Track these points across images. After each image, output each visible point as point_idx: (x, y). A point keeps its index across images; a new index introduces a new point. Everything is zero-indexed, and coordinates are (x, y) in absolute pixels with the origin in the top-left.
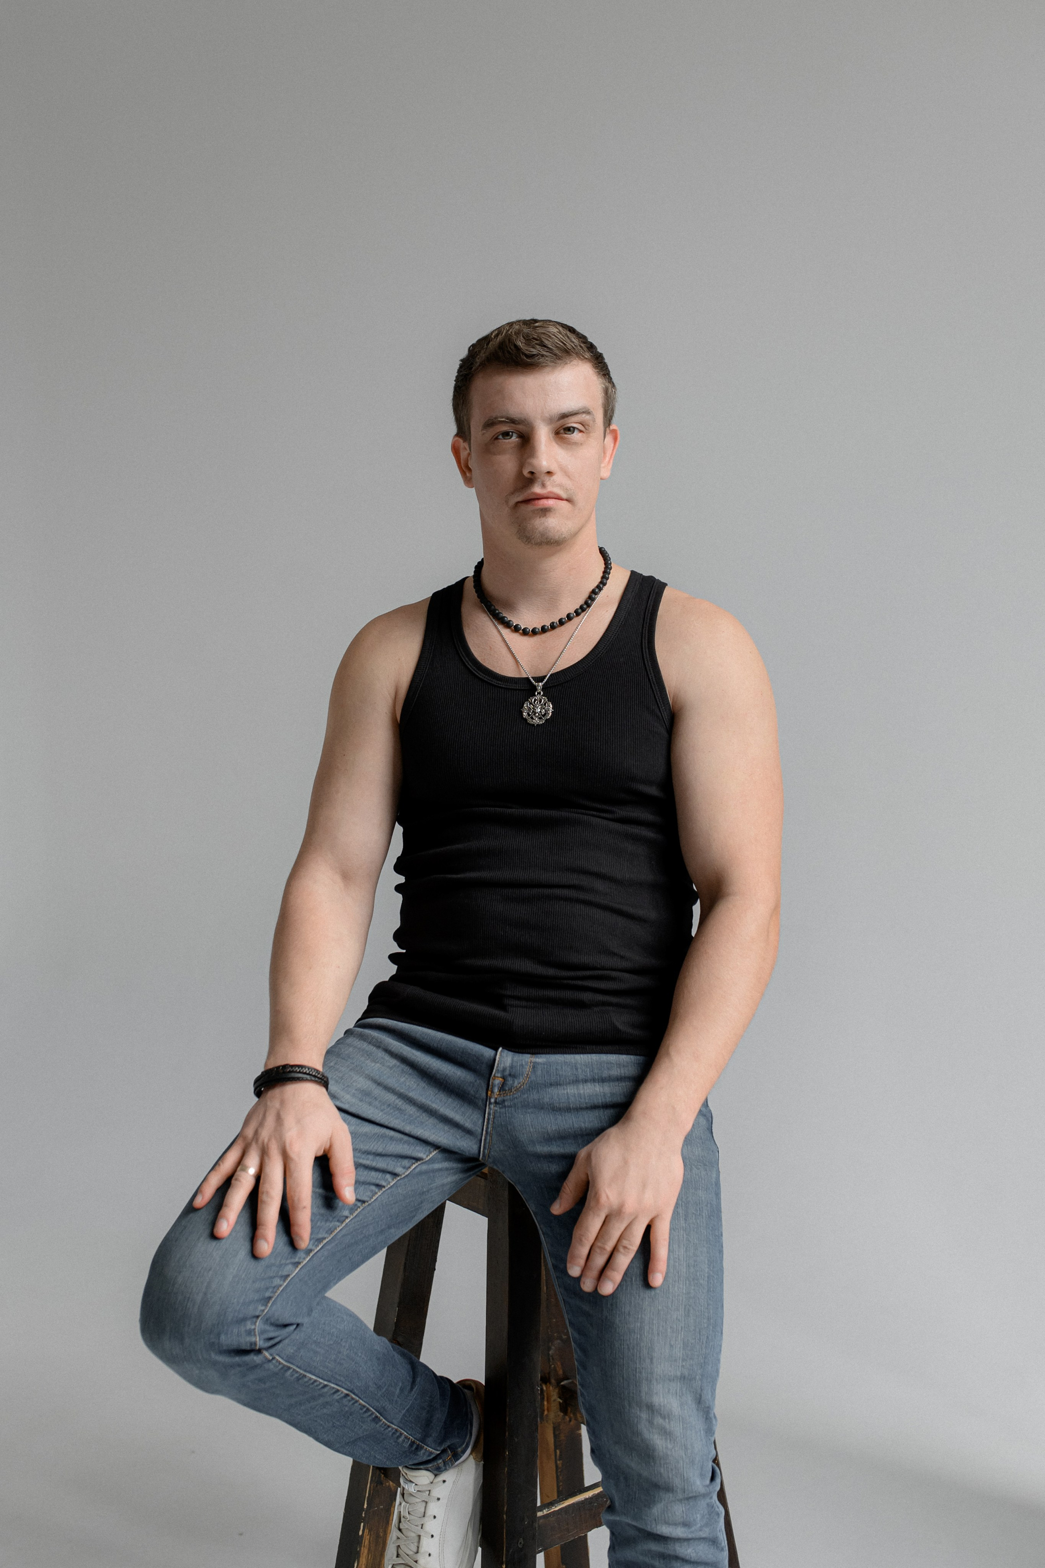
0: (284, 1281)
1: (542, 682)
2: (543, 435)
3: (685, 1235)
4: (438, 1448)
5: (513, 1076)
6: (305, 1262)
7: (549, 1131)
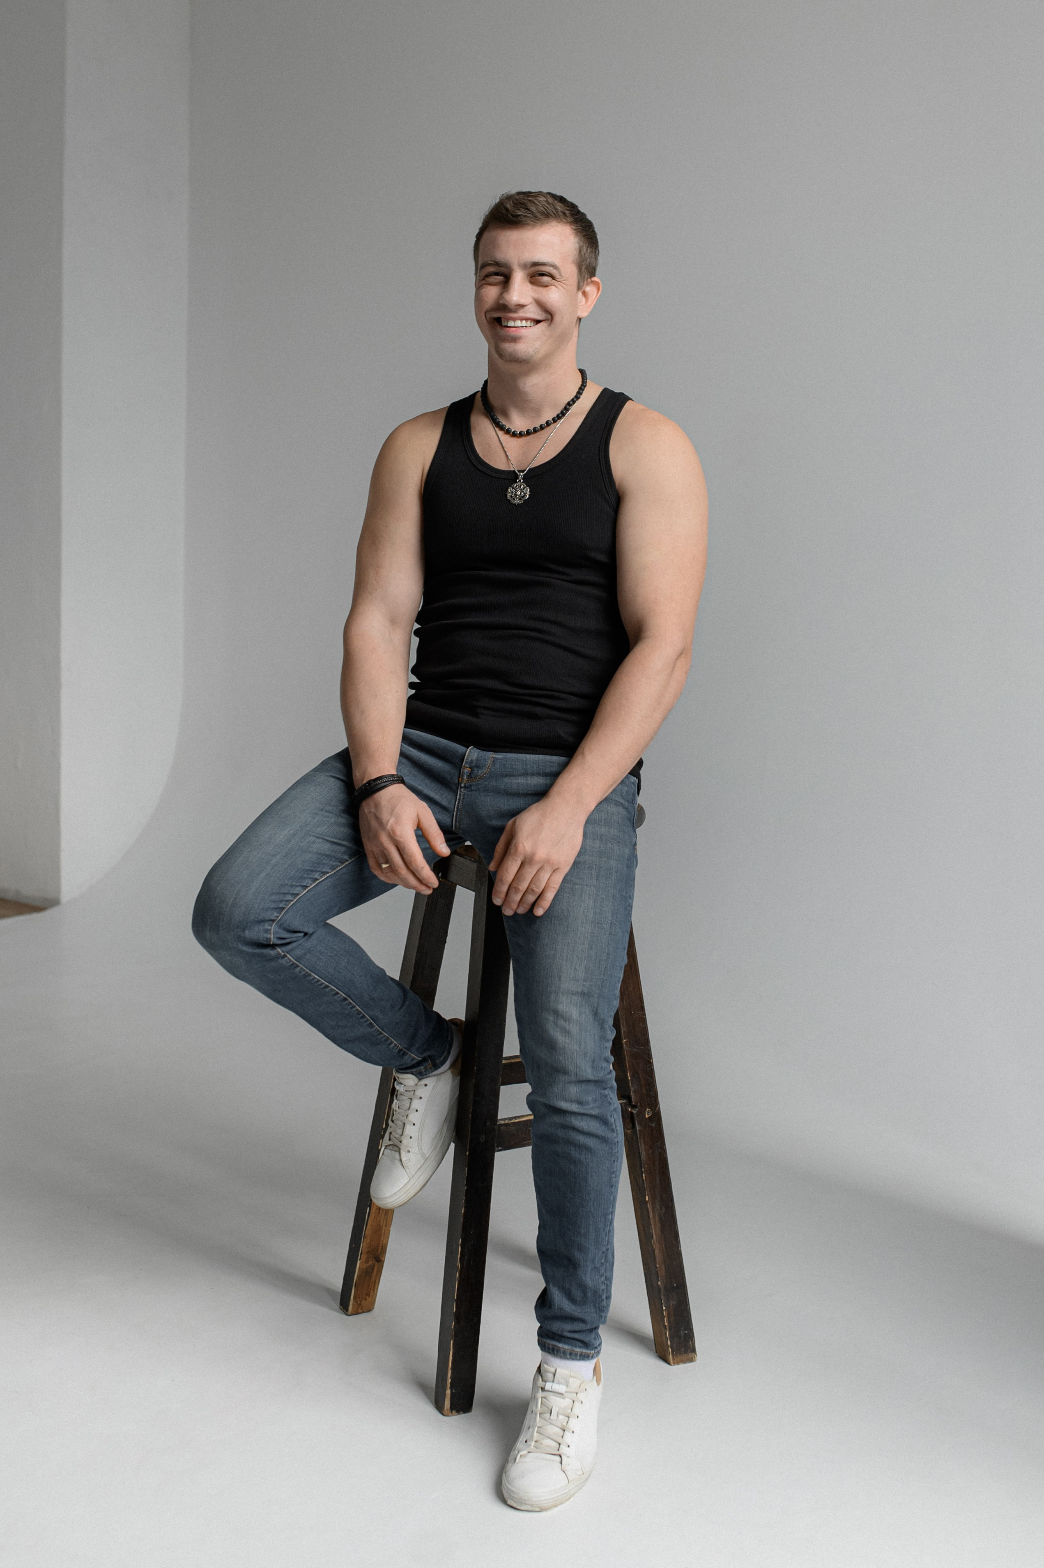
0: (295, 898)
1: (523, 472)
2: (519, 278)
3: (595, 891)
4: (420, 1056)
5: (478, 767)
6: (311, 887)
7: (503, 809)
